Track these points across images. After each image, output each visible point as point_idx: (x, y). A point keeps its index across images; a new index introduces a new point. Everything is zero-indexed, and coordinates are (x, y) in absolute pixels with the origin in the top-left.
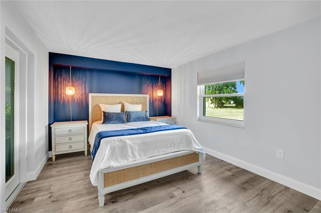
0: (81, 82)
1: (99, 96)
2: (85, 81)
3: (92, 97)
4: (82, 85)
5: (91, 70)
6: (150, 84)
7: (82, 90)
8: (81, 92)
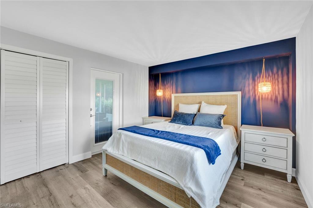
0: (170, 84)
1: (180, 96)
2: (173, 83)
3: (175, 97)
4: (170, 88)
5: (177, 73)
6: (249, 75)
7: (170, 92)
8: (170, 93)
